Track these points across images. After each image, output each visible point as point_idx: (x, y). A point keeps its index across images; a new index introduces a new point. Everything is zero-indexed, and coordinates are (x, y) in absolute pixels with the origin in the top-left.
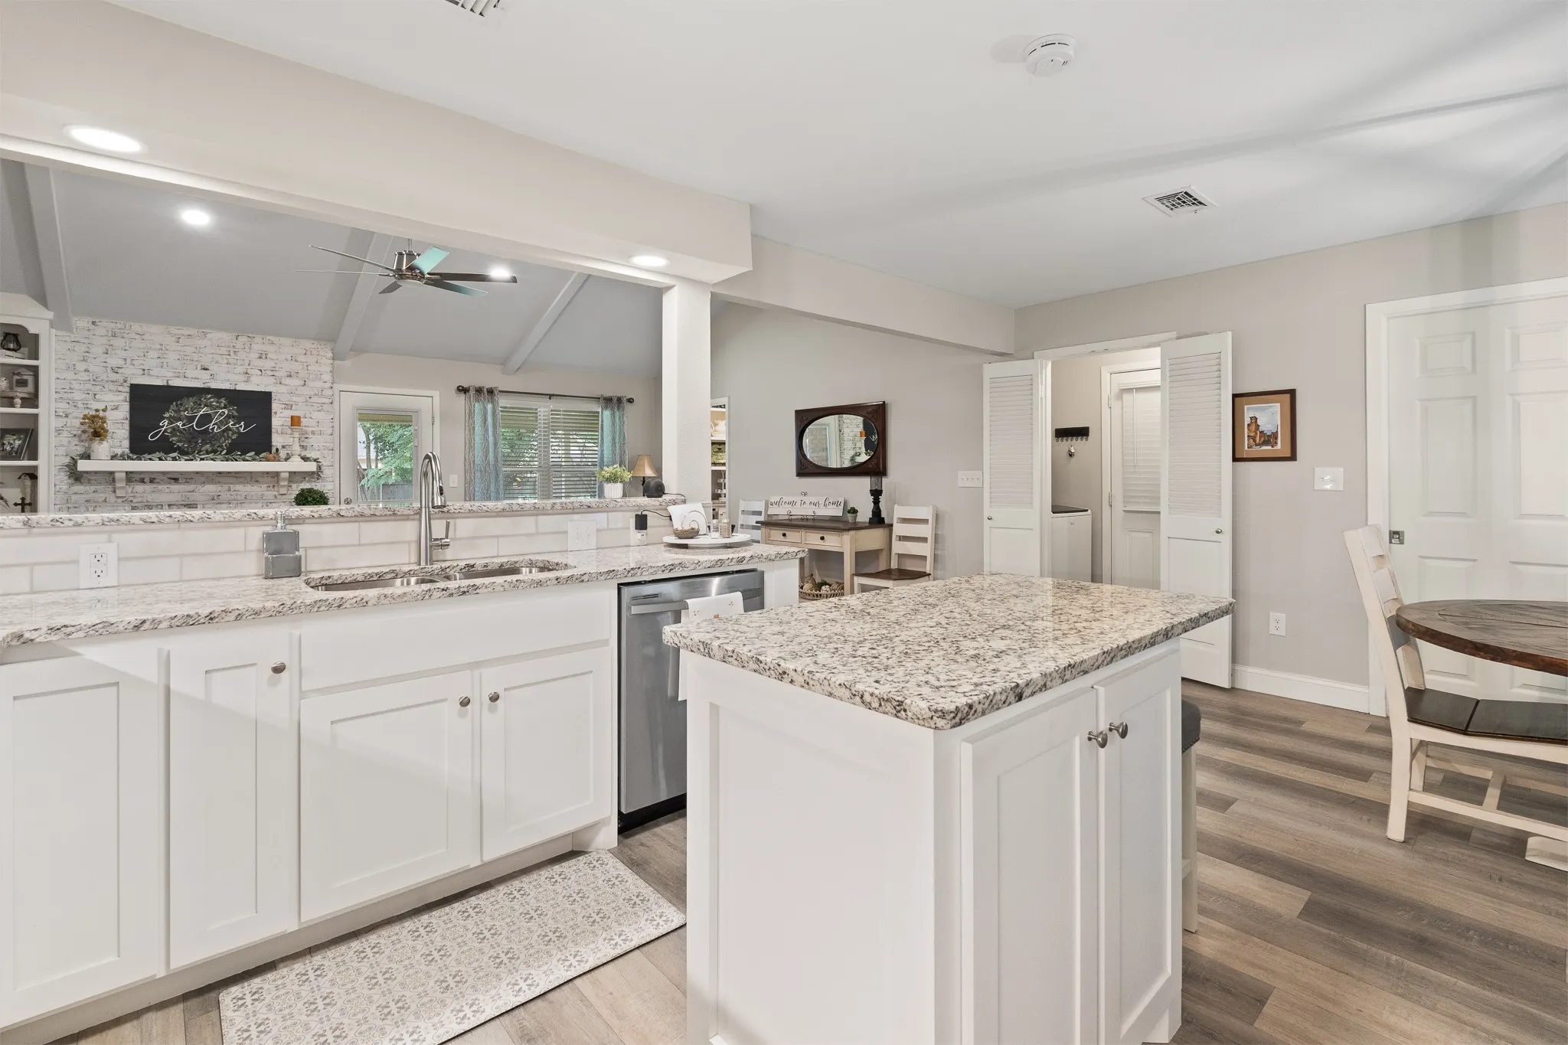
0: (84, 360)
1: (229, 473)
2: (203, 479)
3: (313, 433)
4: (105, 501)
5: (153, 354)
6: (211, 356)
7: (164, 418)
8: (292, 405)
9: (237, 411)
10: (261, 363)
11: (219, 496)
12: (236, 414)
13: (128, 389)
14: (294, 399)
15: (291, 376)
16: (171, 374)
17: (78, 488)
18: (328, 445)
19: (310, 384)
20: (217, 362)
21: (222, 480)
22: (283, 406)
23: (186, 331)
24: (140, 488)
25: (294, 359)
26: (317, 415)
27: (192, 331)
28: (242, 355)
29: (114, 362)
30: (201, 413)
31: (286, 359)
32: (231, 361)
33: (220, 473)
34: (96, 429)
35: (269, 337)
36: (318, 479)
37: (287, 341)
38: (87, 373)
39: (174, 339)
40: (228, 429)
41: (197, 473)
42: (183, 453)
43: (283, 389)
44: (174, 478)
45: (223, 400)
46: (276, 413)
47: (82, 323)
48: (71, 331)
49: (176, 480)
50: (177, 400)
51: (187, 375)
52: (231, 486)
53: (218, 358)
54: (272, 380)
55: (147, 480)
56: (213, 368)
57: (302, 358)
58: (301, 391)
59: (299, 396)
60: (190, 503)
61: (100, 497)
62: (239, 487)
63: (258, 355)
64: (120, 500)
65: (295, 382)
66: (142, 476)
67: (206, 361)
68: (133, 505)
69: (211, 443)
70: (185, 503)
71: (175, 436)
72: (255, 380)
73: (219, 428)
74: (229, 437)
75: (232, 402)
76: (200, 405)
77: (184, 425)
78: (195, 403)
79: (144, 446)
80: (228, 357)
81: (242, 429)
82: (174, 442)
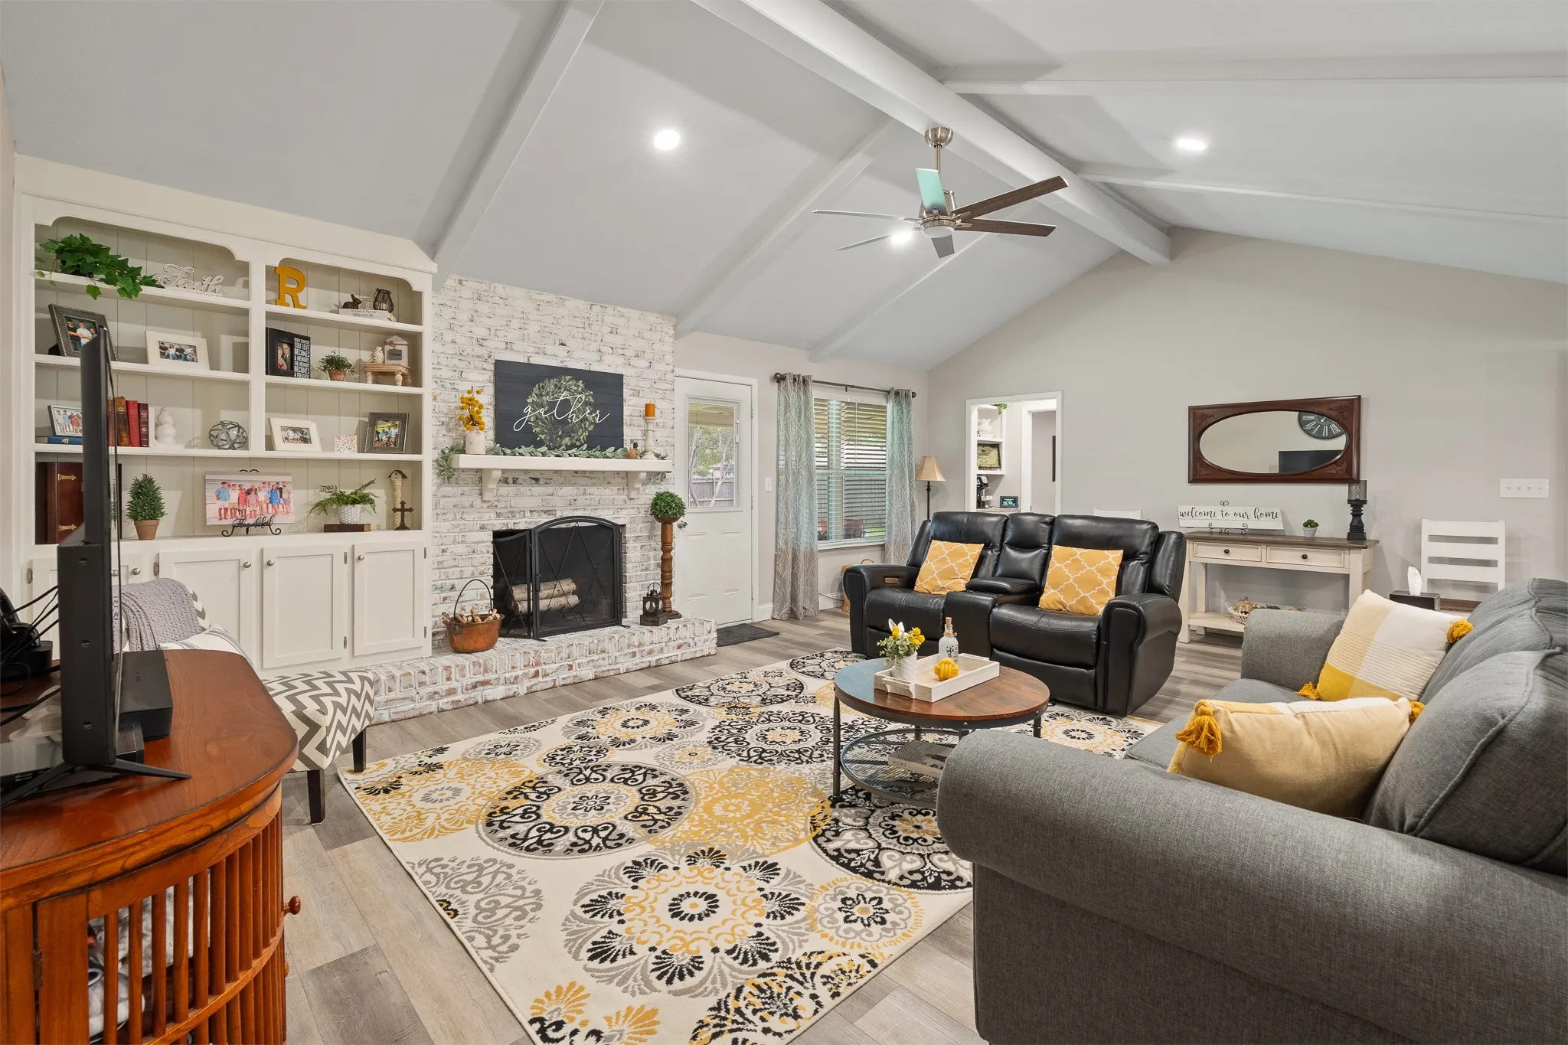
0: (450, 328)
1: (584, 472)
2: (561, 479)
4: (472, 506)
5: (516, 324)
6: (568, 329)
7: (527, 404)
8: (639, 392)
9: (593, 397)
10: (612, 339)
11: (575, 500)
12: (592, 400)
13: (492, 367)
14: (642, 384)
15: (638, 356)
16: (531, 349)
17: (447, 489)
18: (668, 439)
19: (657, 366)
20: (573, 337)
21: (578, 480)
22: (632, 392)
23: (546, 297)
24: (503, 490)
25: (640, 335)
27: (551, 297)
28: (595, 328)
29: (480, 332)
30: (561, 398)
31: (634, 336)
32: (586, 335)
33: (576, 472)
34: (472, 416)
35: (619, 308)
37: (634, 314)
38: (453, 345)
39: (534, 306)
40: (585, 419)
41: (556, 472)
42: (548, 447)
43: (632, 371)
44: (535, 478)
45: (580, 383)
46: (627, 401)
47: (450, 281)
49: (537, 480)
50: (538, 382)
51: (546, 351)
52: (586, 488)
53: (574, 331)
54: (621, 360)
55: (510, 481)
56: (570, 343)
57: (647, 335)
58: (649, 374)
59: (645, 380)
60: (549, 508)
61: (466, 501)
62: (593, 490)
63: (609, 330)
64: (485, 505)
65: (644, 363)
67: (563, 334)
68: (498, 511)
69: (570, 436)
70: (545, 509)
71: (537, 426)
72: (607, 359)
73: (577, 417)
74: (586, 429)
75: (588, 386)
76: (560, 388)
77: (545, 413)
78: (556, 386)
79: (508, 438)
80: (583, 330)
81: (597, 420)
82: (537, 433)
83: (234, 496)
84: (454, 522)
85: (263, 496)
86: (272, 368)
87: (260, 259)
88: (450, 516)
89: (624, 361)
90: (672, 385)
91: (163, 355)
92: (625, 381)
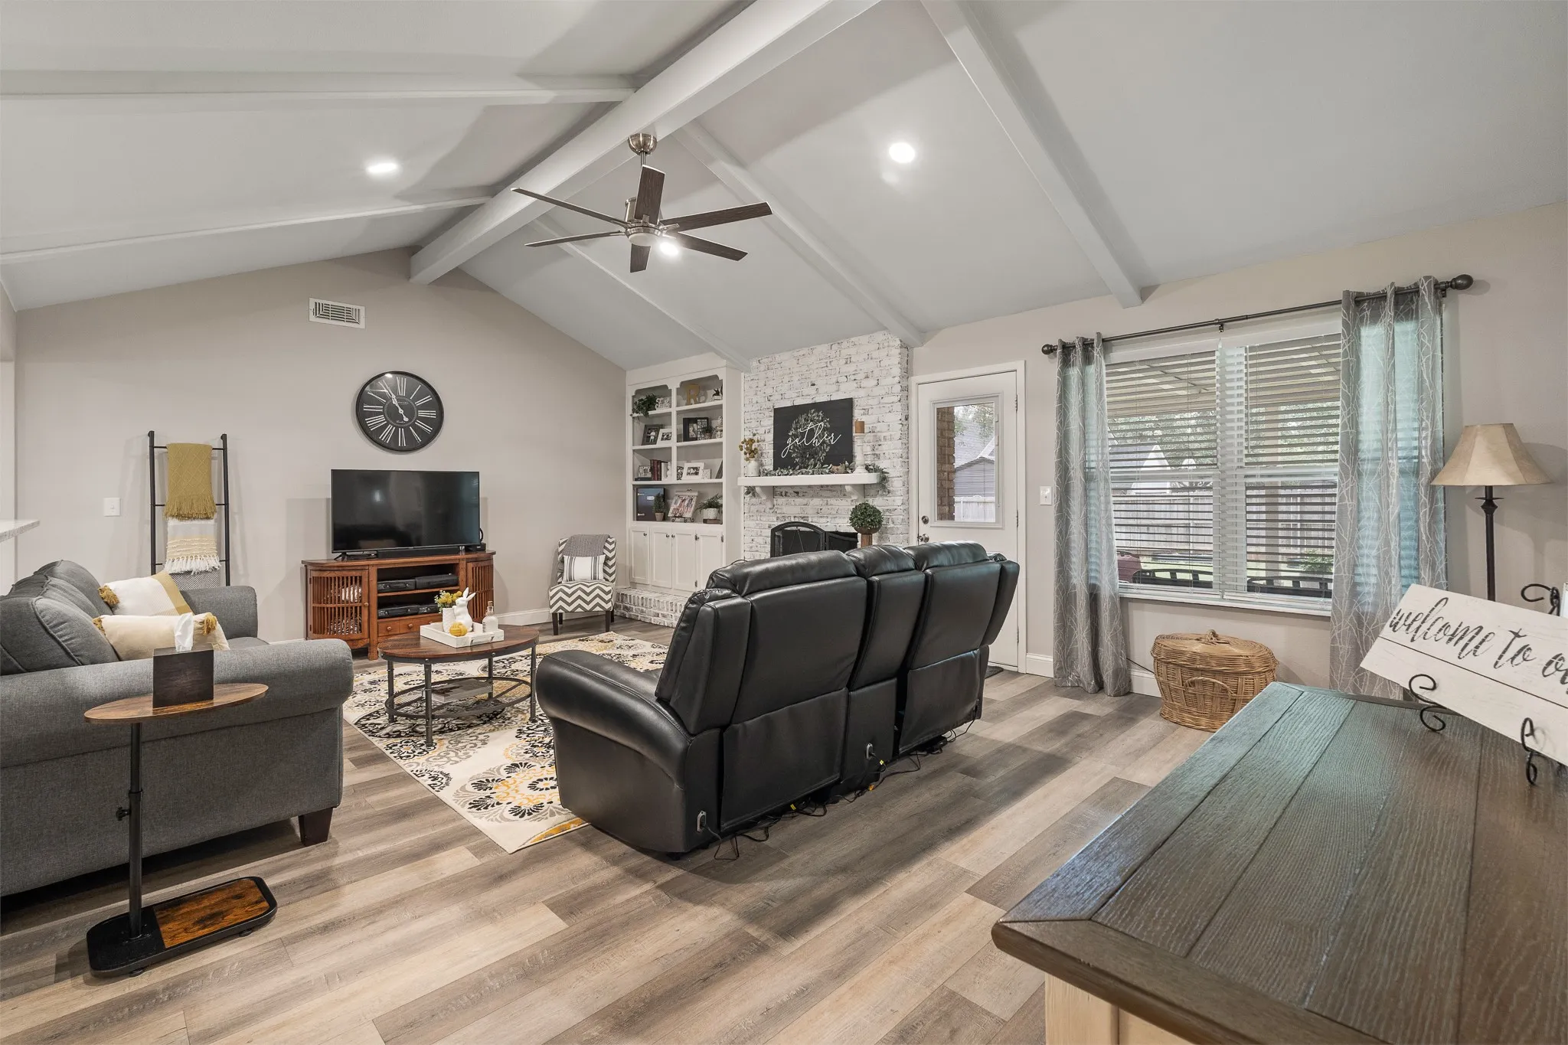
0: (756, 394)
1: (827, 486)
2: (812, 493)
3: (886, 438)
4: (764, 511)
5: (786, 379)
6: (817, 371)
7: (789, 436)
8: (869, 410)
9: (829, 422)
10: (846, 369)
11: (821, 509)
12: (828, 426)
13: (772, 414)
14: (871, 402)
15: (867, 377)
16: (795, 395)
17: (754, 500)
18: (898, 451)
19: (882, 382)
20: (820, 376)
21: (824, 493)
22: (863, 411)
23: (801, 353)
24: (781, 500)
25: (870, 357)
26: (889, 418)
27: (805, 351)
28: (835, 364)
29: (769, 391)
30: (808, 429)
31: (864, 359)
32: (828, 372)
33: (822, 486)
34: (750, 451)
36: (889, 493)
37: (864, 339)
38: (757, 404)
39: (796, 361)
40: (824, 442)
41: (809, 486)
42: (797, 467)
43: (862, 393)
44: (797, 492)
45: (821, 413)
46: (856, 420)
47: (755, 363)
49: (797, 493)
50: (795, 419)
51: (803, 393)
52: (829, 499)
53: (820, 372)
54: (854, 384)
55: (784, 494)
56: (818, 383)
57: (875, 354)
58: (878, 391)
59: (873, 397)
61: (762, 508)
62: (832, 501)
63: (845, 361)
64: (771, 511)
65: (872, 382)
66: (781, 490)
67: (813, 379)
68: (777, 516)
69: (813, 458)
70: (803, 516)
71: (794, 452)
72: (843, 387)
73: (818, 441)
74: (824, 450)
75: (826, 415)
76: (808, 420)
77: (800, 442)
78: (805, 419)
80: (826, 368)
81: (832, 441)
82: (794, 458)
83: (680, 501)
84: (757, 522)
85: (687, 502)
86: (685, 436)
87: (674, 386)
88: (755, 518)
89: (856, 385)
90: (899, 397)
91: (662, 439)
92: (856, 403)
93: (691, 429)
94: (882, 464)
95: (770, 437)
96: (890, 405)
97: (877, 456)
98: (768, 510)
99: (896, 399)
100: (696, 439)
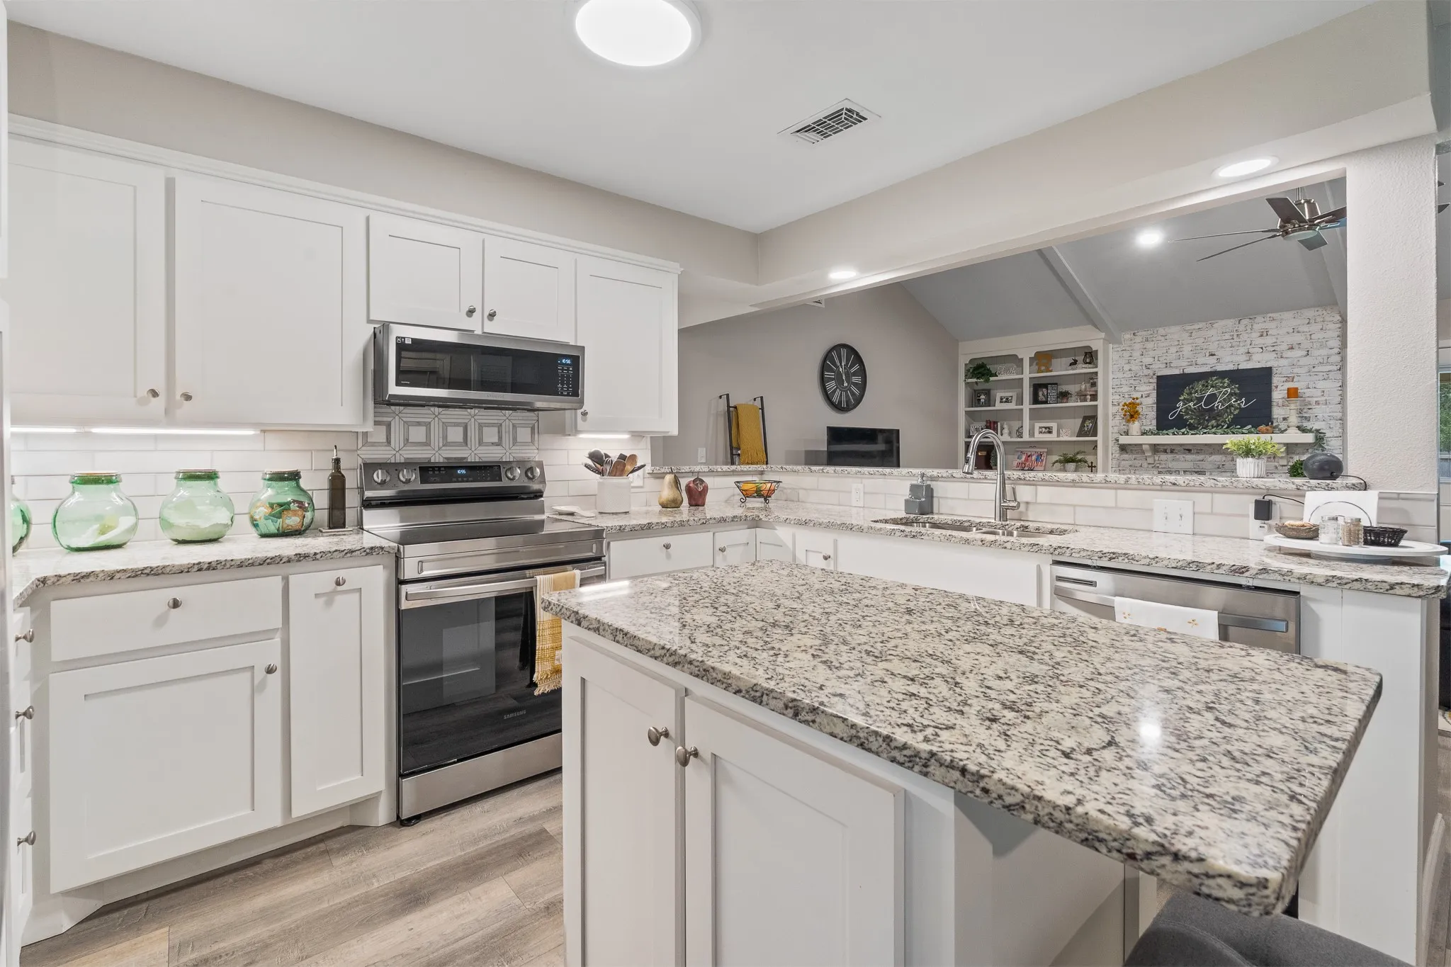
0: (1129, 363)
2: (1211, 450)
3: (1317, 403)
4: (1141, 466)
5: (1173, 350)
6: (1218, 342)
7: (1180, 400)
8: (1293, 378)
9: (1238, 388)
10: (1260, 341)
11: (1223, 465)
12: (1237, 391)
13: (1155, 380)
14: (1296, 370)
15: (1292, 348)
16: (1187, 363)
17: (1126, 456)
18: (1335, 414)
19: (1315, 353)
20: (1222, 347)
22: (1285, 379)
23: (1196, 326)
24: (1163, 457)
25: (1296, 331)
26: (1321, 385)
27: (1200, 325)
28: (1244, 336)
29: (1147, 360)
30: (1208, 393)
31: (1288, 333)
32: (1234, 344)
34: (1132, 413)
35: (1269, 315)
37: (1287, 315)
38: (1130, 372)
39: (1188, 334)
40: (1231, 406)
41: (1206, 445)
42: (1192, 427)
43: (1283, 362)
44: (1188, 449)
45: (1226, 380)
46: (1277, 387)
47: (1128, 336)
48: (1121, 343)
49: (1189, 450)
50: (1189, 385)
51: (1198, 362)
53: (1223, 343)
54: (1274, 355)
55: (1169, 451)
56: (1219, 354)
57: (1306, 329)
58: (1304, 361)
59: (1300, 367)
61: (1137, 463)
63: (1259, 334)
64: (1150, 466)
65: (1298, 353)
66: (1165, 448)
67: (1213, 348)
68: (1159, 470)
69: (1216, 419)
70: (1196, 470)
71: (1187, 414)
72: (1256, 357)
73: (1223, 405)
74: (1231, 413)
75: (1233, 382)
76: (1207, 386)
77: (1194, 405)
78: (1203, 385)
79: (1163, 424)
80: (1232, 341)
81: (1242, 405)
82: (1187, 420)
83: (1024, 457)
85: (1034, 458)
86: (1035, 400)
87: (1026, 355)
89: (1276, 356)
90: (1338, 367)
91: (1001, 402)
92: (1274, 370)
93: (1040, 394)
94: (1316, 426)
95: (1152, 399)
96: (1324, 374)
97: (1308, 419)
98: (1145, 465)
99: (1335, 368)
100: (1046, 402)
